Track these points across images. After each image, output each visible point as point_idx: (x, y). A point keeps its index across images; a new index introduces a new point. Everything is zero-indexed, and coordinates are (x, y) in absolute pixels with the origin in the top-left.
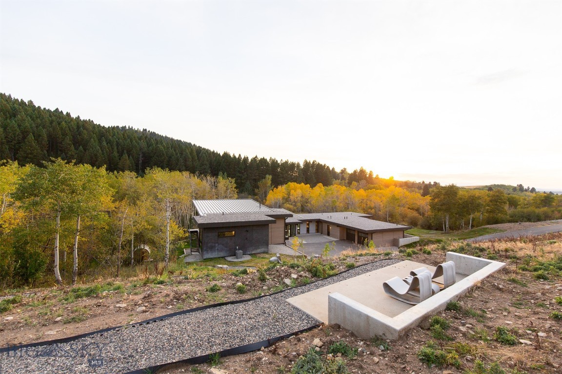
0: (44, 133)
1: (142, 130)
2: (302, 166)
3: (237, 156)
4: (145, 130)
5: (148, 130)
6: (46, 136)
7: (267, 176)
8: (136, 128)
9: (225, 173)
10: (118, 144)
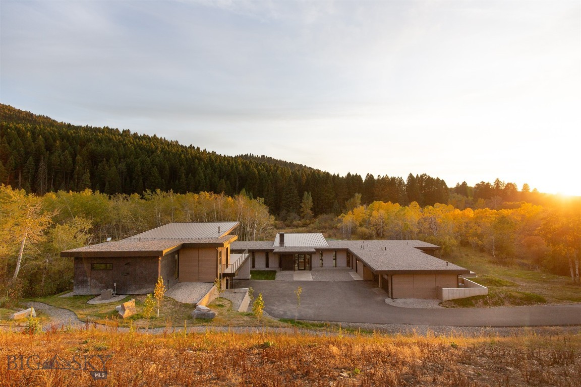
0: (167, 165)
1: (260, 157)
2: (405, 180)
3: (336, 175)
4: (263, 156)
5: (265, 156)
6: (168, 167)
7: (357, 195)
8: (255, 155)
9: (310, 193)
10: (221, 170)
